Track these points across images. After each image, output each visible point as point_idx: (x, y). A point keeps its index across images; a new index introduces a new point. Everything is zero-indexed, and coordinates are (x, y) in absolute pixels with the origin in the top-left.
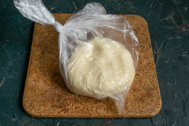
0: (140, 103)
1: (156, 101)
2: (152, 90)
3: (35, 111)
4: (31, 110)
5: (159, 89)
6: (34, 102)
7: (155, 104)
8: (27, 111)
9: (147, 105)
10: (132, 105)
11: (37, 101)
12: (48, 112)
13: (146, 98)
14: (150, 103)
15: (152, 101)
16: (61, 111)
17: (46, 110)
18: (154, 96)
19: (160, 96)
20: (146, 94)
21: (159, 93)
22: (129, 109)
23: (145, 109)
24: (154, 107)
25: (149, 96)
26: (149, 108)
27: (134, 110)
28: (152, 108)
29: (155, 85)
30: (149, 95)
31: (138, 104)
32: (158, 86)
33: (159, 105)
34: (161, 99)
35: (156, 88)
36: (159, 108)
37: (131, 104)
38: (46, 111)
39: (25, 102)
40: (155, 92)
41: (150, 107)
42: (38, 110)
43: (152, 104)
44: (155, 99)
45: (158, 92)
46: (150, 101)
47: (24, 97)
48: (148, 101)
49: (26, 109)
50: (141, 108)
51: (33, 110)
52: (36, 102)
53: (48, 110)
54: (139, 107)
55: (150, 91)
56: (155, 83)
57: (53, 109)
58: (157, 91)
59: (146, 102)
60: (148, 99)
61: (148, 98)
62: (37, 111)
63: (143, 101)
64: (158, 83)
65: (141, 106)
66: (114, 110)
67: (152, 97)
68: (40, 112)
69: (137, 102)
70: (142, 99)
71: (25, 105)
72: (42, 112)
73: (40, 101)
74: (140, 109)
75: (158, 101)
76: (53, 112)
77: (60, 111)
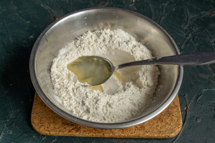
0: (159, 122)
1: (176, 120)
2: (171, 109)
3: (45, 128)
4: (40, 127)
5: (179, 108)
6: (43, 119)
7: (175, 124)
8: (35, 128)
9: (167, 125)
10: (150, 125)
11: (47, 117)
12: (58, 130)
13: (165, 117)
14: (169, 122)
15: (172, 120)
16: (73, 129)
17: (56, 127)
18: (174, 115)
19: (181, 115)
20: (165, 113)
21: (179, 112)
22: (146, 129)
23: (163, 129)
24: (174, 127)
25: (168, 115)
26: (169, 129)
27: (152, 130)
28: (172, 128)
29: (175, 103)
30: (169, 113)
31: (156, 124)
32: (179, 104)
33: (180, 125)
34: (181, 118)
35: (177, 106)
36: (179, 128)
37: (148, 124)
38: (56, 129)
39: (34, 119)
40: (175, 110)
41: (170, 127)
42: (48, 128)
43: (172, 123)
44: (175, 118)
45: (179, 110)
46: (169, 120)
47: (33, 113)
48: (167, 120)
49: (34, 126)
50: (159, 128)
51: (42, 127)
52: (45, 118)
53: (59, 128)
54: (158, 126)
55: (170, 110)
56: (176, 101)
57: (64, 127)
58: (177, 110)
59: (165, 121)
60: (168, 119)
61: (167, 117)
62: (46, 128)
63: (162, 120)
64: (178, 100)
65: (160, 125)
66: (129, 129)
67: (172, 116)
68: (50, 130)
69: (155, 122)
70: (160, 118)
71: (33, 122)
72: (52, 130)
73: (50, 118)
74: (159, 130)
75: (179, 121)
76: (64, 130)
77: (71, 129)
